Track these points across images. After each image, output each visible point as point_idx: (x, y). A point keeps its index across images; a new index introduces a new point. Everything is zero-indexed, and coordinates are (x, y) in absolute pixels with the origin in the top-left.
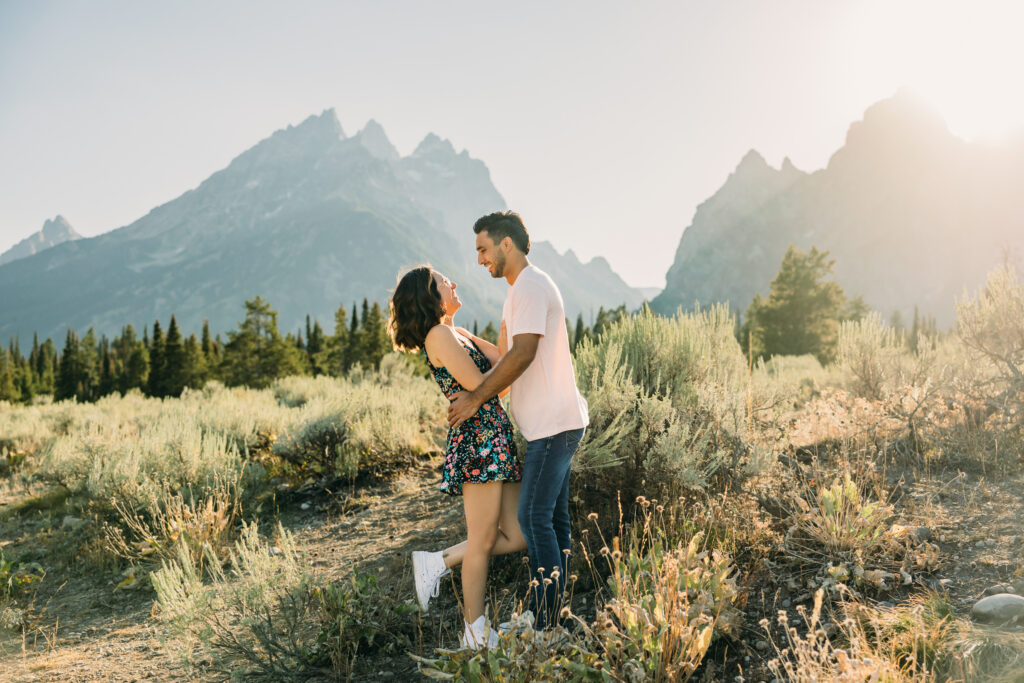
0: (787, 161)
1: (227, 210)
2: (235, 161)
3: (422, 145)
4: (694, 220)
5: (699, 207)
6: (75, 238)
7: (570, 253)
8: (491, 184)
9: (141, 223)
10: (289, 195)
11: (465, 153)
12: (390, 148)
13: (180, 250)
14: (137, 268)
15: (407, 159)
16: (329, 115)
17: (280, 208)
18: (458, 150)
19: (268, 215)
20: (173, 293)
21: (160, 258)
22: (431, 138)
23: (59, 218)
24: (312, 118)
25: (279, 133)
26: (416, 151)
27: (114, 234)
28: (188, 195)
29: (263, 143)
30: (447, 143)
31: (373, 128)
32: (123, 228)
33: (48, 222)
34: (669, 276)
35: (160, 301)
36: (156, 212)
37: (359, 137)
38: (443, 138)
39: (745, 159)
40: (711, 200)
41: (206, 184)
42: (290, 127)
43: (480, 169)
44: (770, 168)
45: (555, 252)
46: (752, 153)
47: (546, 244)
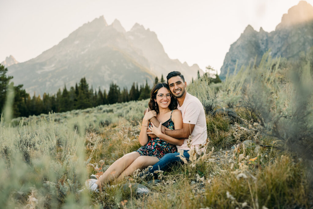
0: (261, 28)
1: (69, 52)
2: (71, 35)
3: (134, 27)
5: (231, 46)
6: (16, 63)
7: (185, 63)
8: (157, 40)
9: (39, 57)
10: (89, 46)
11: (148, 29)
12: (123, 28)
13: (53, 65)
14: (39, 72)
15: (129, 32)
16: (102, 18)
17: (87, 50)
18: (146, 29)
19: (82, 53)
20: (52, 81)
21: (47, 69)
22: (137, 25)
23: (11, 56)
24: (96, 19)
25: (85, 25)
26: (132, 29)
27: (30, 61)
28: (55, 47)
29: (80, 28)
30: (142, 26)
31: (117, 22)
32: (33, 59)
33: (7, 57)
34: (221, 69)
35: (48, 83)
36: (44, 53)
37: (112, 25)
39: (247, 28)
40: (235, 43)
41: (61, 43)
42: (89, 22)
43: (154, 35)
44: (255, 31)
45: (180, 62)
46: (249, 26)
47: (177, 60)
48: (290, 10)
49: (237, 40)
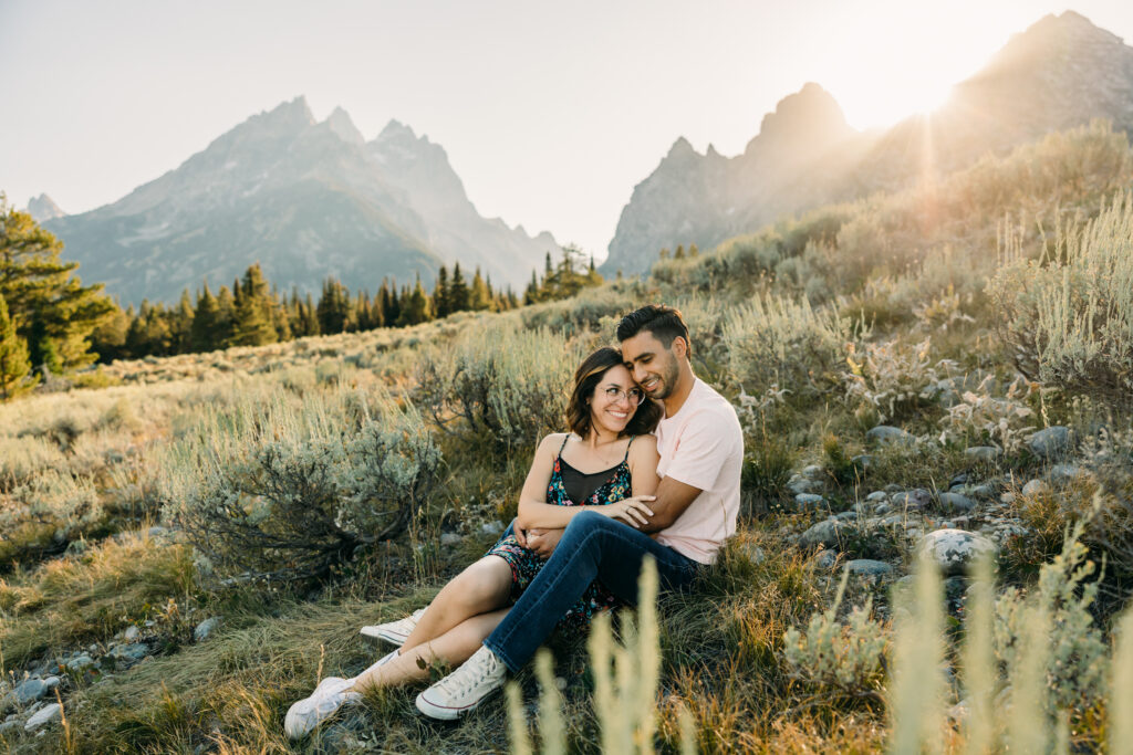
0: (711, 147)
1: (208, 189)
2: (213, 144)
3: (385, 130)
4: (632, 199)
5: (637, 187)
6: (60, 216)
7: (520, 228)
8: (448, 166)
9: (125, 201)
10: (266, 175)
11: (425, 138)
12: (357, 133)
13: (165, 225)
14: (125, 242)
15: (373, 143)
16: (299, 103)
17: (257, 187)
18: (419, 135)
19: (247, 194)
20: (163, 266)
21: (147, 233)
22: (393, 124)
23: (43, 196)
24: (284, 105)
25: (253, 118)
26: (380, 136)
27: (99, 211)
28: (169, 174)
29: (239, 129)
30: (408, 128)
31: (340, 113)
32: (107, 206)
33: (32, 200)
34: (610, 247)
35: (151, 273)
36: (139, 190)
37: (327, 123)
38: (404, 125)
39: (675, 145)
40: (646, 181)
41: (186, 165)
42: (264, 113)
43: (438, 153)
44: (697, 154)
45: (506, 227)
46: (682, 140)
47: (499, 220)
48: (781, 105)
49: (652, 175)
